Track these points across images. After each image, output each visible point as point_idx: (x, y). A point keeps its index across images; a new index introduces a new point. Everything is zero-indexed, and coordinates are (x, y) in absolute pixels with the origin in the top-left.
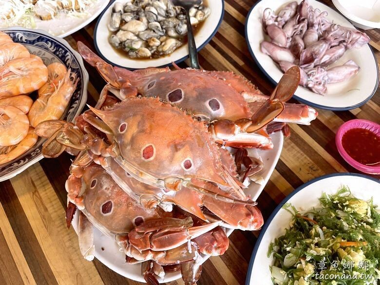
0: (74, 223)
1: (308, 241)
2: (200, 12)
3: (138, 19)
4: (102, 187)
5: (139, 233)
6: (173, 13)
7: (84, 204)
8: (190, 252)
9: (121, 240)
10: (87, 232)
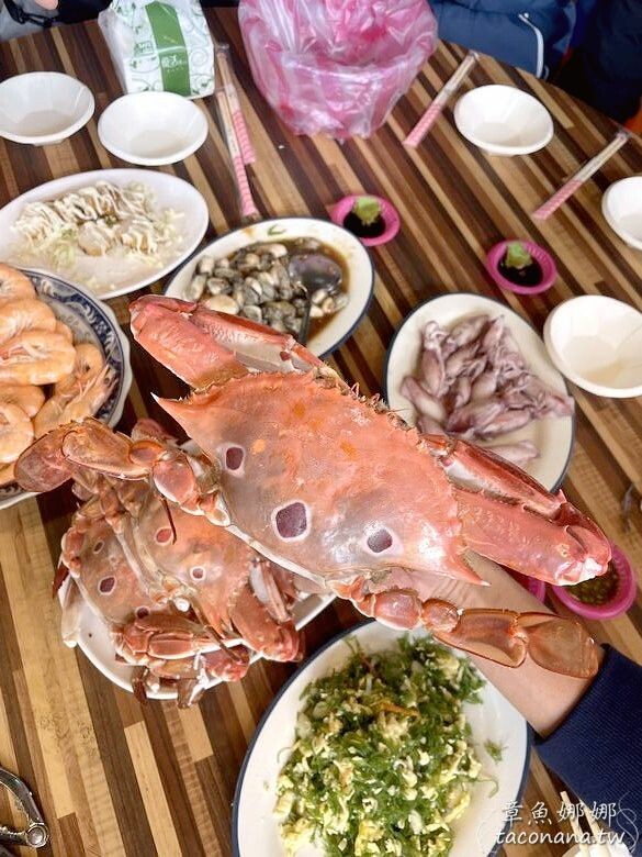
0: (62, 592)
1: (350, 692)
2: (330, 301)
3: (230, 294)
4: (107, 556)
5: (137, 629)
6: (287, 294)
7: (81, 571)
8: (196, 668)
9: (114, 631)
10: (74, 609)
